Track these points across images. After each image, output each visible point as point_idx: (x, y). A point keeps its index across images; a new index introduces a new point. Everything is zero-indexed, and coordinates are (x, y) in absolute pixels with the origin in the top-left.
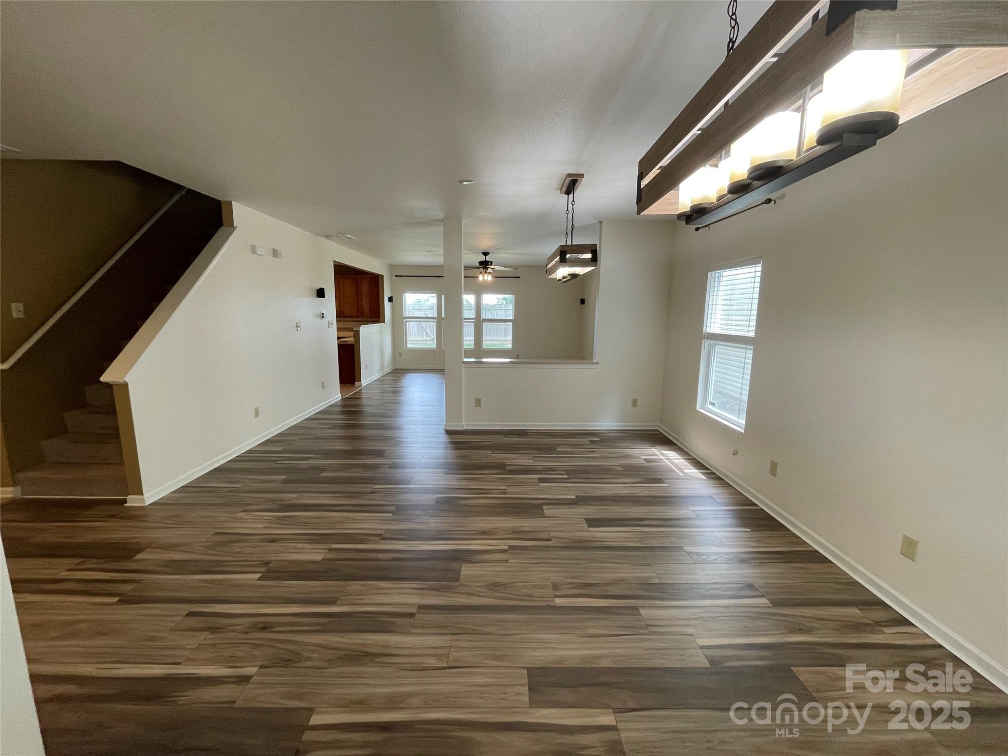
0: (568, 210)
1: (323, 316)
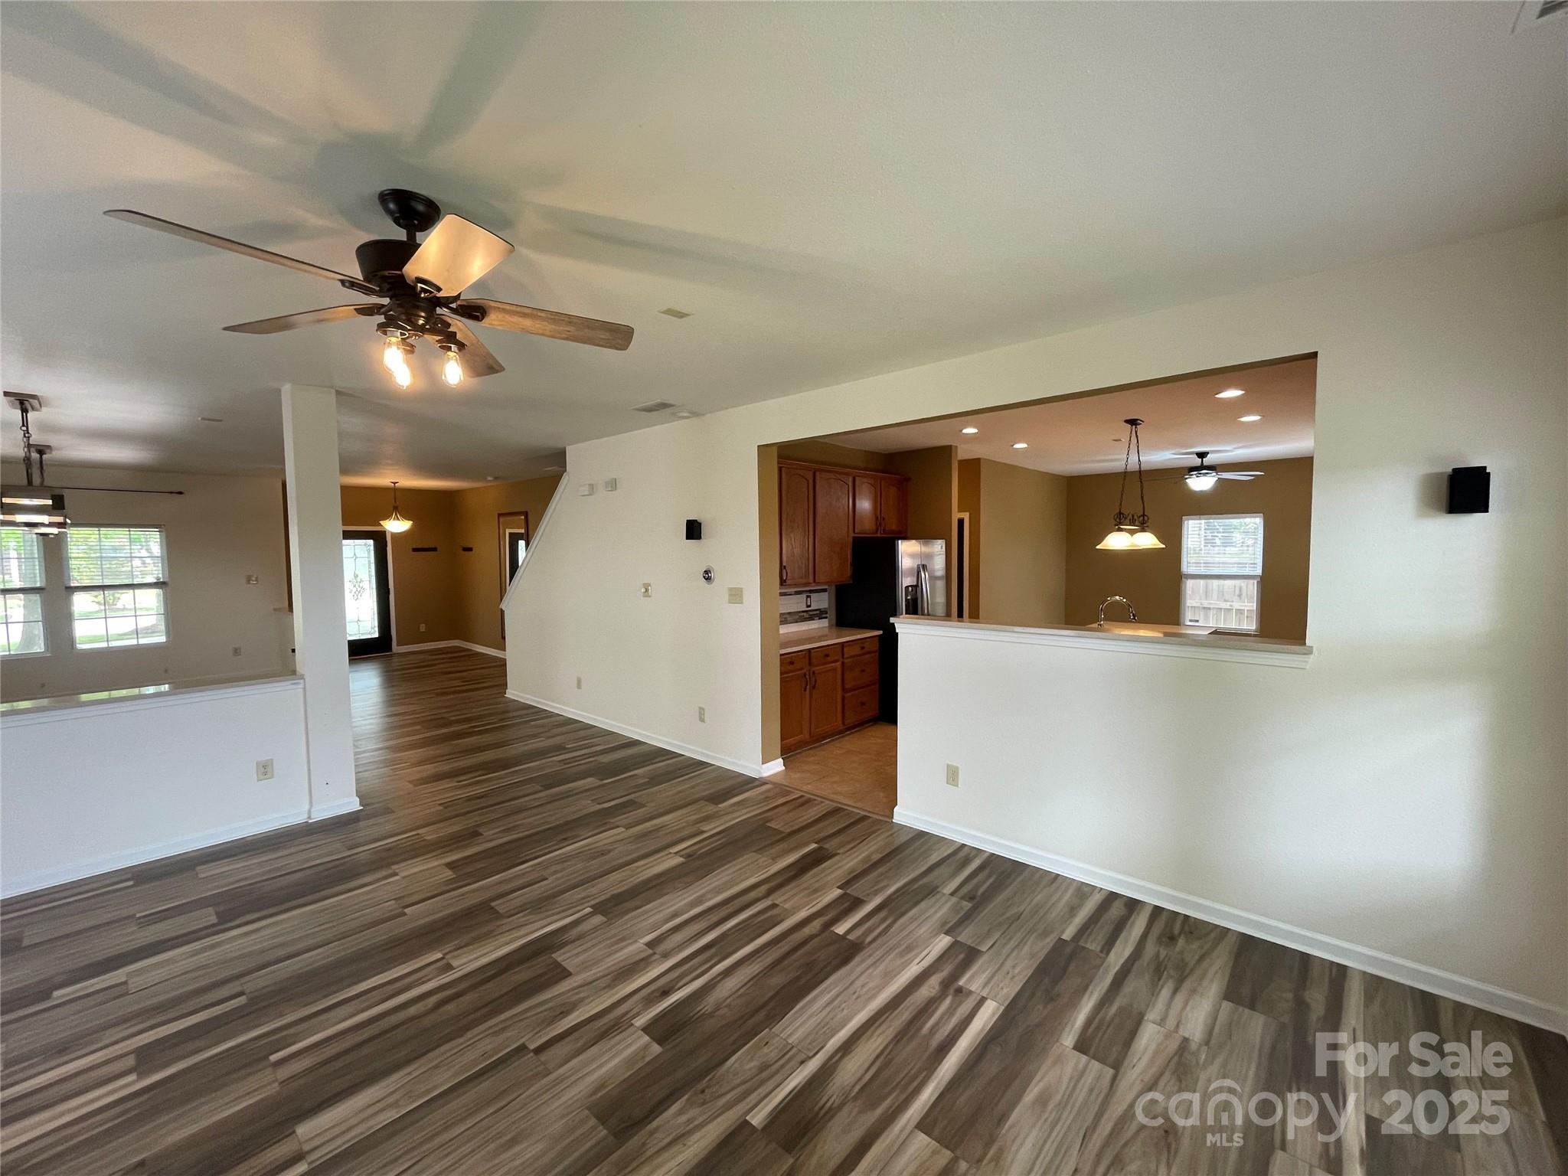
1: (707, 576)
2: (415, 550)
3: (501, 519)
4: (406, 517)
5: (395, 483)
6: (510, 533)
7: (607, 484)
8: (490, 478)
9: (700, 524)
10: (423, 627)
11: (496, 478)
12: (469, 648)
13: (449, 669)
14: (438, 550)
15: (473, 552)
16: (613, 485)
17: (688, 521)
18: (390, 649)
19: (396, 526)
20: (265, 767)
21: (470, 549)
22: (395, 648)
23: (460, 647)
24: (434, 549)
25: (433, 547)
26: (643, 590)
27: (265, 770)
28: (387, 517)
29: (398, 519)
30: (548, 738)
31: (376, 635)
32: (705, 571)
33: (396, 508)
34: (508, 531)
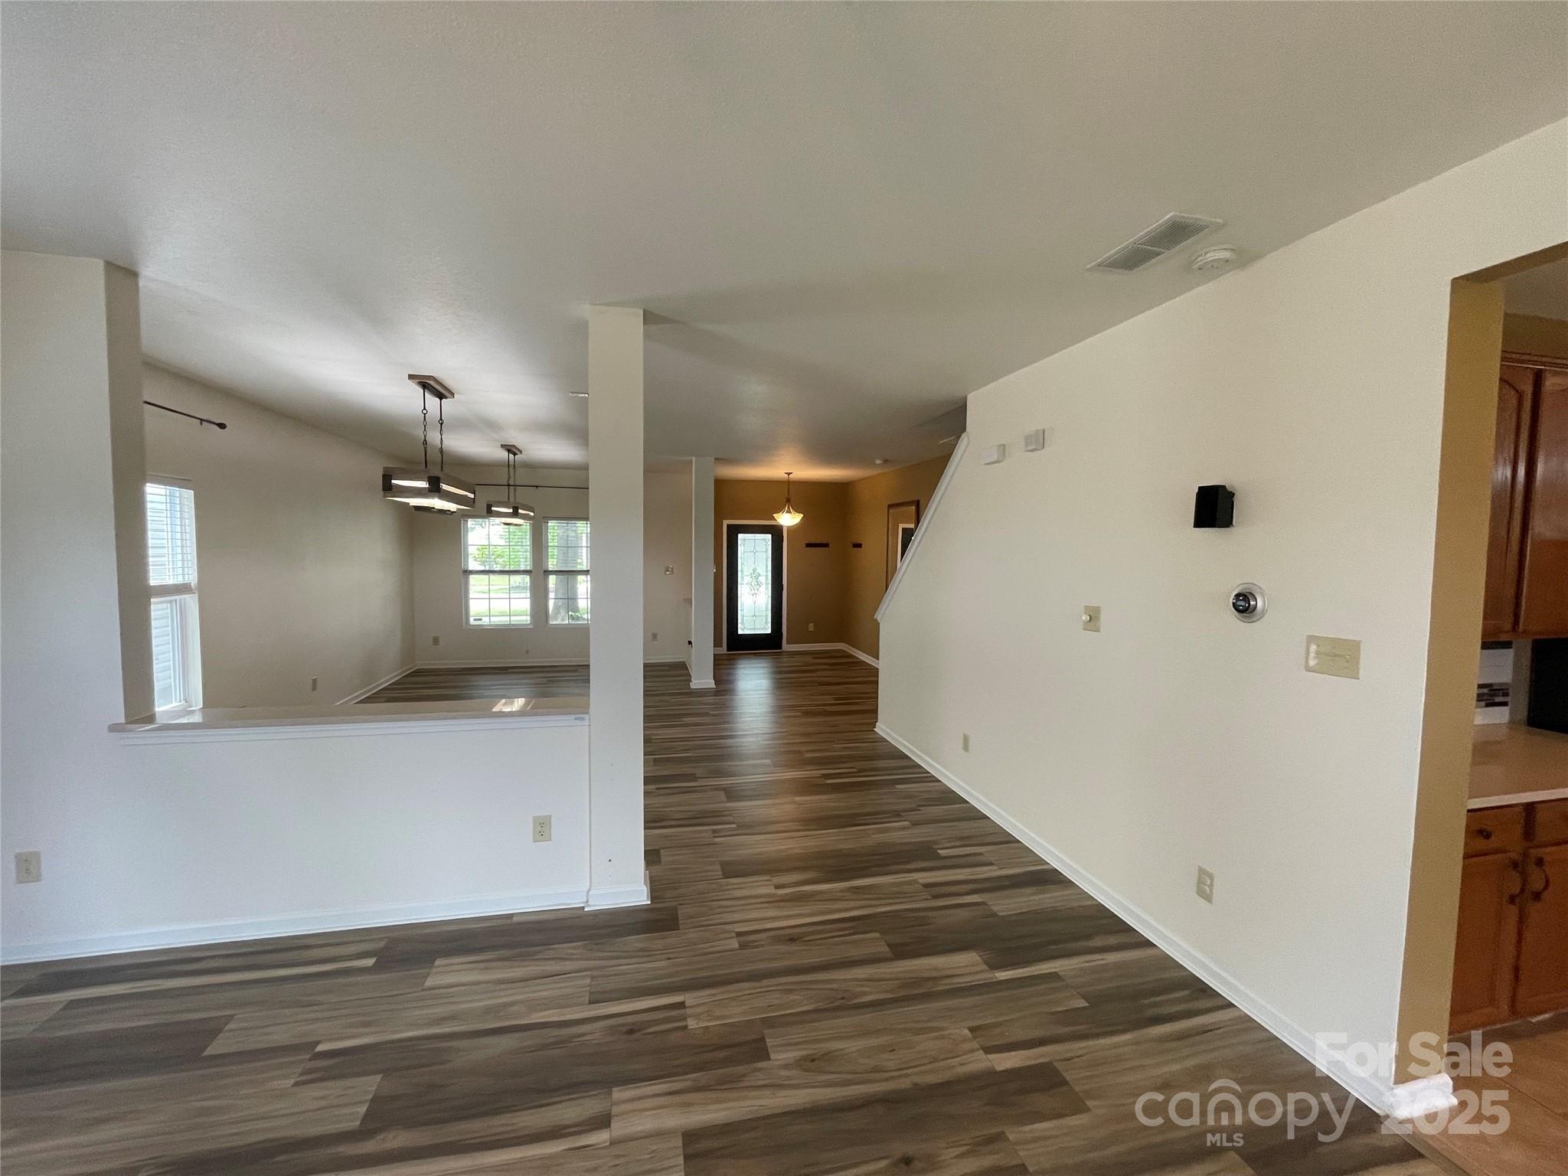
0: (425, 409)
1: (1244, 604)
2: (808, 545)
3: (891, 511)
4: (798, 511)
5: (789, 474)
6: (903, 529)
7: (1028, 439)
8: (878, 462)
9: (1233, 494)
10: (811, 627)
11: (886, 461)
12: (854, 654)
13: (828, 679)
14: (830, 545)
15: (862, 549)
16: (1037, 441)
17: (1199, 488)
18: (780, 646)
19: (788, 519)
20: (542, 825)
21: (859, 546)
22: (785, 647)
23: (844, 651)
24: (826, 545)
25: (825, 542)
26: (1086, 618)
27: (542, 828)
28: (779, 510)
29: (790, 512)
30: (915, 824)
31: (769, 631)
32: (1238, 596)
33: (788, 500)
34: (901, 526)
